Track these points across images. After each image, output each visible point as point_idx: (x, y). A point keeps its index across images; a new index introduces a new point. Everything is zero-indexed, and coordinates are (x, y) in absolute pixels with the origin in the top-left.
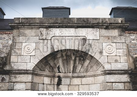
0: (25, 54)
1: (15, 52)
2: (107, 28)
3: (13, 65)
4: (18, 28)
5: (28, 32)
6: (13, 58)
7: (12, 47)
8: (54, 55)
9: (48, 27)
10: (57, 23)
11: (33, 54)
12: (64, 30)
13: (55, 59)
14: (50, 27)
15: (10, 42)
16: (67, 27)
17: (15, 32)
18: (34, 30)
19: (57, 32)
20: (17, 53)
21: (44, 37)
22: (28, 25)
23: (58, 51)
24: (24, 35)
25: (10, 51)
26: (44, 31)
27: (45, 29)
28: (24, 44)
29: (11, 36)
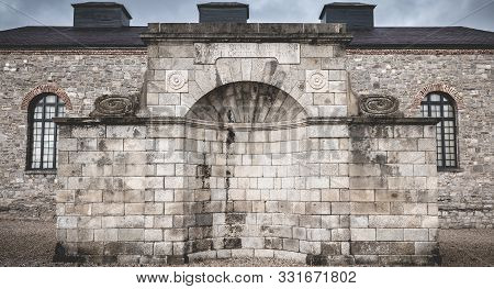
0: (170, 90)
1: (153, 86)
2: (314, 42)
3: (151, 109)
4: (156, 43)
5: (174, 49)
6: (151, 97)
7: (148, 77)
8: (220, 91)
9: (210, 41)
10: (226, 33)
11: (185, 89)
12: (237, 46)
13: (222, 99)
14: (214, 40)
15: (144, 69)
16: (242, 40)
17: (151, 49)
18: (184, 47)
19: (225, 49)
20: (157, 88)
21: (203, 60)
22: (173, 36)
23: (227, 85)
24: (168, 56)
25: (145, 85)
26: (202, 47)
27: (204, 45)
28: (168, 72)
29: (145, 57)
